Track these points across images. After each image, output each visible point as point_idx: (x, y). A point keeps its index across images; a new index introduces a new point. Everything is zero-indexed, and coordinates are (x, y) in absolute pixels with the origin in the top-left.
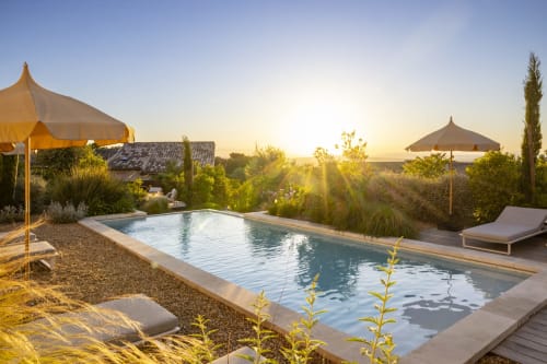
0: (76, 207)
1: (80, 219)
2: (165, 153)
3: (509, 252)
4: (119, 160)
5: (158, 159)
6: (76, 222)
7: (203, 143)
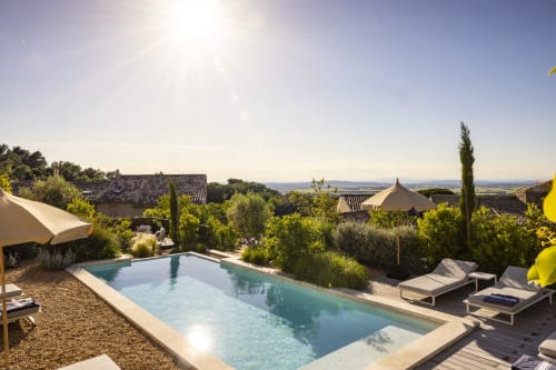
0: (63, 254)
1: (68, 266)
2: (157, 186)
3: (433, 304)
4: (112, 193)
5: (150, 192)
6: (63, 269)
7: (195, 176)
